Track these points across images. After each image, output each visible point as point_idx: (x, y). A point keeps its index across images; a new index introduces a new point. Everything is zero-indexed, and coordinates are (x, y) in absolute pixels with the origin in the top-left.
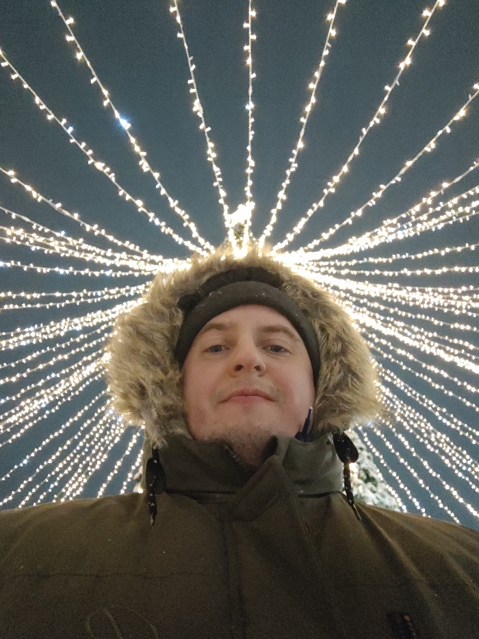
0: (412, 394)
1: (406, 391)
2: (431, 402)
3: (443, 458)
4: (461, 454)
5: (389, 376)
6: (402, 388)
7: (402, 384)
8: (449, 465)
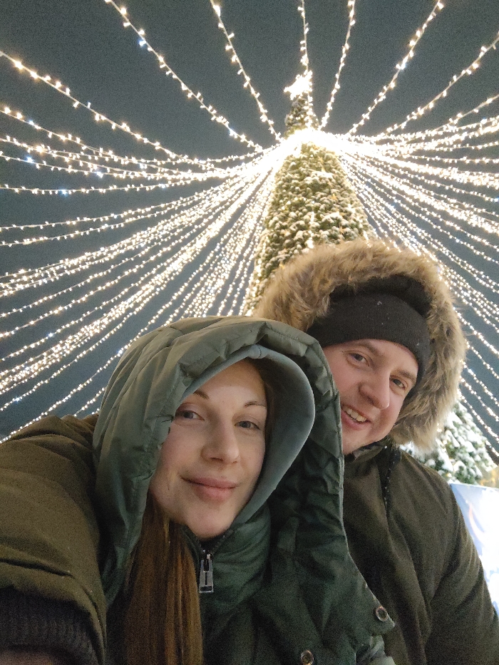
0: (455, 260)
1: (450, 256)
2: (470, 267)
3: (475, 309)
4: (492, 306)
5: (437, 245)
6: (447, 254)
7: (448, 251)
8: (480, 315)
